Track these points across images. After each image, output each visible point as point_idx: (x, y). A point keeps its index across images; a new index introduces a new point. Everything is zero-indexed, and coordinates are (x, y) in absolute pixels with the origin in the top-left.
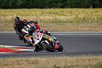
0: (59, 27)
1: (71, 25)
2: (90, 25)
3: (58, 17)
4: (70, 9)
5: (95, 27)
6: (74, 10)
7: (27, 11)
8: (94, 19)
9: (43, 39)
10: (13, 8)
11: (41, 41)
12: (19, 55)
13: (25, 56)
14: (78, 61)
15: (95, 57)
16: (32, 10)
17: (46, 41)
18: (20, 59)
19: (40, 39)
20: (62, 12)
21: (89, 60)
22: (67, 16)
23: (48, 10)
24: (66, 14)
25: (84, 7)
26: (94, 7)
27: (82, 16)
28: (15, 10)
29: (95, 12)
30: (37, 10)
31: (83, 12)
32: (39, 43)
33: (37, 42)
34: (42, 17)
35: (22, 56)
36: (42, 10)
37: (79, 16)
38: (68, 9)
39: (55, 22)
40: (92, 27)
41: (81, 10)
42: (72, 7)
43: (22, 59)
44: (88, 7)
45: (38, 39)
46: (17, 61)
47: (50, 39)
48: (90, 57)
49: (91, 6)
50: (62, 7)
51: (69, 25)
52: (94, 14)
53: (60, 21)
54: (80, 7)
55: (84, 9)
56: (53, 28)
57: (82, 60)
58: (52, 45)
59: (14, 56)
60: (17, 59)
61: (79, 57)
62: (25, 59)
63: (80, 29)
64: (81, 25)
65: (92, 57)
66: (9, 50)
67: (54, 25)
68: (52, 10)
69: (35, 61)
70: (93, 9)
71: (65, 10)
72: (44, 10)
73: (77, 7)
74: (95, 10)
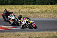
0: (32, 16)
1: (39, 14)
2: (49, 14)
3: (31, 10)
4: (38, 5)
5: (52, 16)
6: (40, 6)
7: (14, 6)
8: (51, 11)
9: (27, 22)
10: (6, 5)
11: (26, 23)
12: (9, 31)
13: (13, 31)
14: (42, 34)
15: (52, 32)
16: (16, 6)
17: (29, 23)
18: (10, 33)
19: (25, 22)
20: (33, 7)
21: (49, 34)
22: (36, 9)
23: (25, 6)
24: (36, 8)
25: (45, 4)
26: (52, 4)
27: (44, 9)
28: (7, 6)
29: (52, 7)
30: (20, 6)
31: (45, 7)
32: (25, 24)
33: (23, 23)
34: (22, 10)
35: (11, 31)
36: (22, 6)
37: (43, 9)
38: (37, 5)
39: (30, 13)
40: (50, 15)
41: (44, 6)
42: (39, 4)
43: (11, 33)
44: (48, 4)
45: (24, 22)
46: (8, 34)
47: (31, 22)
48: (49, 32)
49: (50, 4)
50: (34, 4)
51: (37, 14)
52: (51, 8)
53: (33, 12)
54: (44, 4)
55: (46, 5)
56: (29, 16)
57: (45, 34)
58: (32, 25)
59: (6, 31)
60: (8, 33)
61: (43, 32)
62: (13, 33)
63: (43, 16)
64: (44, 14)
65: (50, 32)
66: (4, 28)
67: (29, 14)
68: (28, 6)
69: (18, 34)
70: (51, 5)
71: (35, 6)
72: (23, 6)
73: (42, 4)
74: (52, 6)
